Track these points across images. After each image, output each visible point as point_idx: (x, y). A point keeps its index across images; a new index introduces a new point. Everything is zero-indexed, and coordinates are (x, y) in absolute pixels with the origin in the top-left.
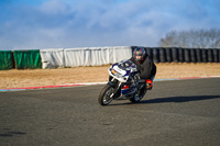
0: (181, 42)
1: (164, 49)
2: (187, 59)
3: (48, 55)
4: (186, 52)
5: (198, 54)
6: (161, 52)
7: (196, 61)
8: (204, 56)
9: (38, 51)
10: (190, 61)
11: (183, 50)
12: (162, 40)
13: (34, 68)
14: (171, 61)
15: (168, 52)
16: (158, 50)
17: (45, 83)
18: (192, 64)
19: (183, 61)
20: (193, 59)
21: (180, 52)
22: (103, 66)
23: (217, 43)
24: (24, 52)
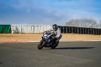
0: (76, 24)
1: (68, 27)
2: (78, 32)
3: (15, 27)
4: (78, 29)
5: (83, 30)
6: (67, 28)
7: (82, 33)
8: (86, 31)
9: (10, 25)
10: (79, 33)
11: (77, 28)
12: (67, 23)
13: (8, 33)
14: (71, 32)
15: (69, 28)
16: (65, 27)
17: (13, 40)
18: (80, 34)
19: (76, 33)
20: (81, 32)
21: (75, 29)
22: (40, 33)
23: (92, 25)
24: (3, 26)
